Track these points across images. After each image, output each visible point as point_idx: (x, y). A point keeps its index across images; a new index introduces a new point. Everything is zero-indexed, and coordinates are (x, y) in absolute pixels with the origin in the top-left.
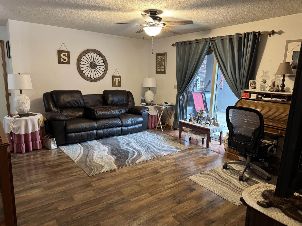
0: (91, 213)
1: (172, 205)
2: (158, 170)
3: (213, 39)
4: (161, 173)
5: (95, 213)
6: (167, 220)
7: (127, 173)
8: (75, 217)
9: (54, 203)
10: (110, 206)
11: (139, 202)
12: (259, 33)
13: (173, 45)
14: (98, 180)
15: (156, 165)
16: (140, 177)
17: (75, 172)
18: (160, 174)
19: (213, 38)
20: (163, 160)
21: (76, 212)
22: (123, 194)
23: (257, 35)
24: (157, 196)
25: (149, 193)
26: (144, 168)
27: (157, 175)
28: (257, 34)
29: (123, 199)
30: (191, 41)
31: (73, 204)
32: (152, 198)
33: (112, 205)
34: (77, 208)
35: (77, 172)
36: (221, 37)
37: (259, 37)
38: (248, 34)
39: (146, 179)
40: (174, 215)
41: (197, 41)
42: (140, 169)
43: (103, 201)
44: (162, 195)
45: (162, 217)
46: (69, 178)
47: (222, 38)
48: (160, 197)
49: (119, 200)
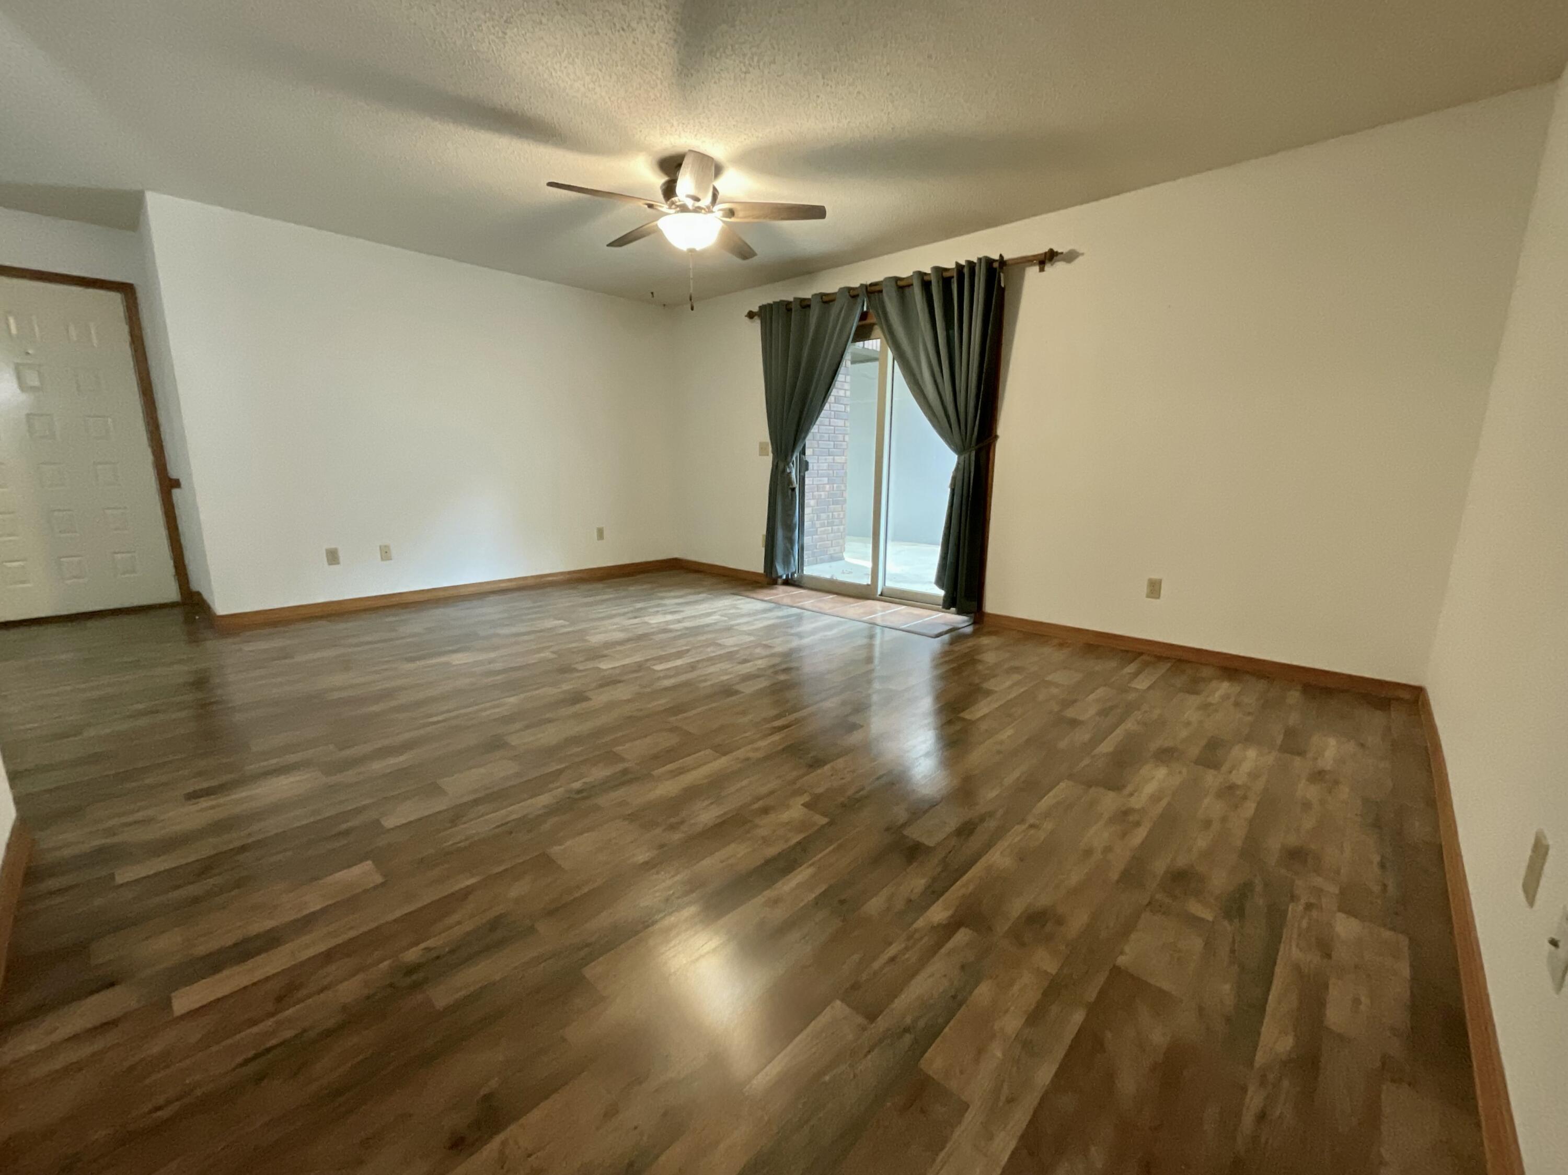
0: (509, 825)
1: (795, 774)
2: (734, 687)
3: (873, 288)
4: (743, 692)
5: (527, 823)
6: (785, 816)
7: (629, 701)
8: (450, 843)
9: (365, 808)
10: (579, 796)
11: (682, 777)
12: (1002, 262)
13: (751, 315)
14: (527, 727)
15: (727, 674)
16: (676, 710)
17: (443, 713)
18: (741, 695)
19: (871, 285)
20: (745, 661)
21: (451, 828)
22: (623, 760)
23: (996, 269)
24: (741, 753)
25: (711, 749)
26: (687, 684)
27: (734, 698)
28: (996, 265)
29: (625, 772)
30: (804, 300)
31: (439, 805)
32: (724, 760)
33: (585, 794)
34: (456, 815)
35: (449, 711)
36: (897, 279)
37: (1002, 275)
38: (971, 264)
39: (694, 712)
40: (806, 798)
41: (825, 298)
42: (674, 688)
43: (551, 786)
44: (757, 749)
45: (765, 811)
46: (422, 732)
47: (900, 283)
48: (751, 755)
49: (607, 777)
